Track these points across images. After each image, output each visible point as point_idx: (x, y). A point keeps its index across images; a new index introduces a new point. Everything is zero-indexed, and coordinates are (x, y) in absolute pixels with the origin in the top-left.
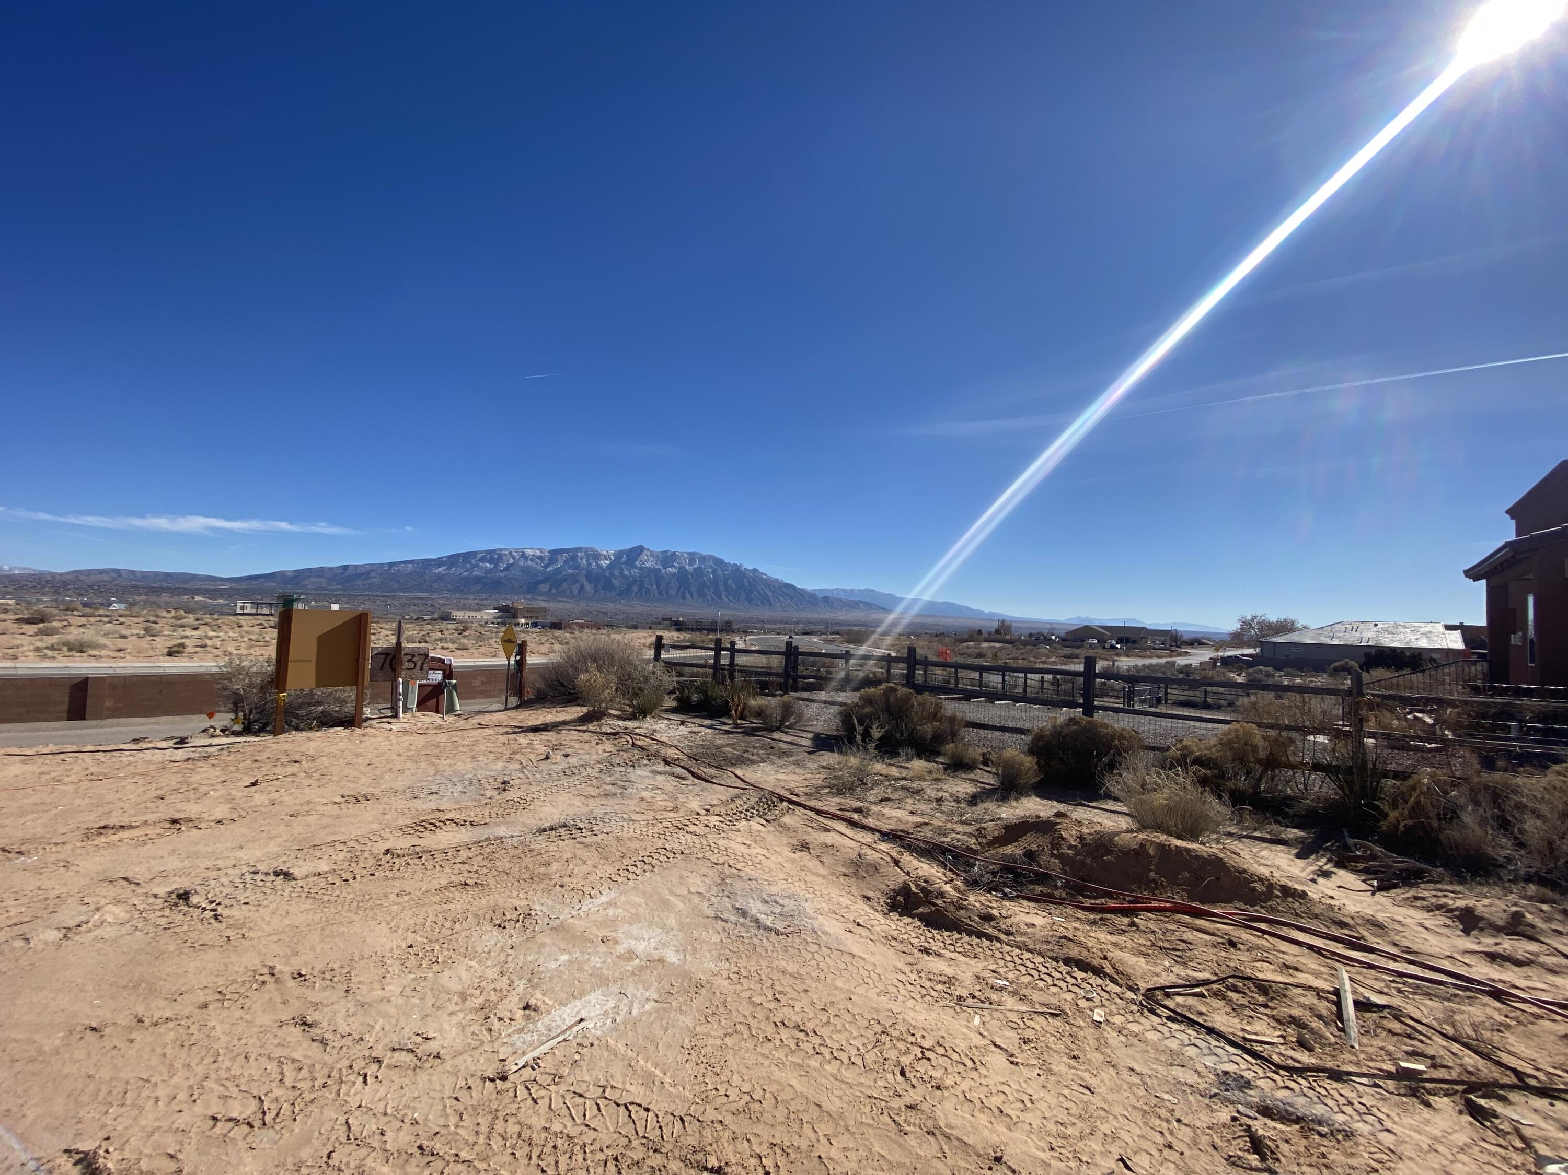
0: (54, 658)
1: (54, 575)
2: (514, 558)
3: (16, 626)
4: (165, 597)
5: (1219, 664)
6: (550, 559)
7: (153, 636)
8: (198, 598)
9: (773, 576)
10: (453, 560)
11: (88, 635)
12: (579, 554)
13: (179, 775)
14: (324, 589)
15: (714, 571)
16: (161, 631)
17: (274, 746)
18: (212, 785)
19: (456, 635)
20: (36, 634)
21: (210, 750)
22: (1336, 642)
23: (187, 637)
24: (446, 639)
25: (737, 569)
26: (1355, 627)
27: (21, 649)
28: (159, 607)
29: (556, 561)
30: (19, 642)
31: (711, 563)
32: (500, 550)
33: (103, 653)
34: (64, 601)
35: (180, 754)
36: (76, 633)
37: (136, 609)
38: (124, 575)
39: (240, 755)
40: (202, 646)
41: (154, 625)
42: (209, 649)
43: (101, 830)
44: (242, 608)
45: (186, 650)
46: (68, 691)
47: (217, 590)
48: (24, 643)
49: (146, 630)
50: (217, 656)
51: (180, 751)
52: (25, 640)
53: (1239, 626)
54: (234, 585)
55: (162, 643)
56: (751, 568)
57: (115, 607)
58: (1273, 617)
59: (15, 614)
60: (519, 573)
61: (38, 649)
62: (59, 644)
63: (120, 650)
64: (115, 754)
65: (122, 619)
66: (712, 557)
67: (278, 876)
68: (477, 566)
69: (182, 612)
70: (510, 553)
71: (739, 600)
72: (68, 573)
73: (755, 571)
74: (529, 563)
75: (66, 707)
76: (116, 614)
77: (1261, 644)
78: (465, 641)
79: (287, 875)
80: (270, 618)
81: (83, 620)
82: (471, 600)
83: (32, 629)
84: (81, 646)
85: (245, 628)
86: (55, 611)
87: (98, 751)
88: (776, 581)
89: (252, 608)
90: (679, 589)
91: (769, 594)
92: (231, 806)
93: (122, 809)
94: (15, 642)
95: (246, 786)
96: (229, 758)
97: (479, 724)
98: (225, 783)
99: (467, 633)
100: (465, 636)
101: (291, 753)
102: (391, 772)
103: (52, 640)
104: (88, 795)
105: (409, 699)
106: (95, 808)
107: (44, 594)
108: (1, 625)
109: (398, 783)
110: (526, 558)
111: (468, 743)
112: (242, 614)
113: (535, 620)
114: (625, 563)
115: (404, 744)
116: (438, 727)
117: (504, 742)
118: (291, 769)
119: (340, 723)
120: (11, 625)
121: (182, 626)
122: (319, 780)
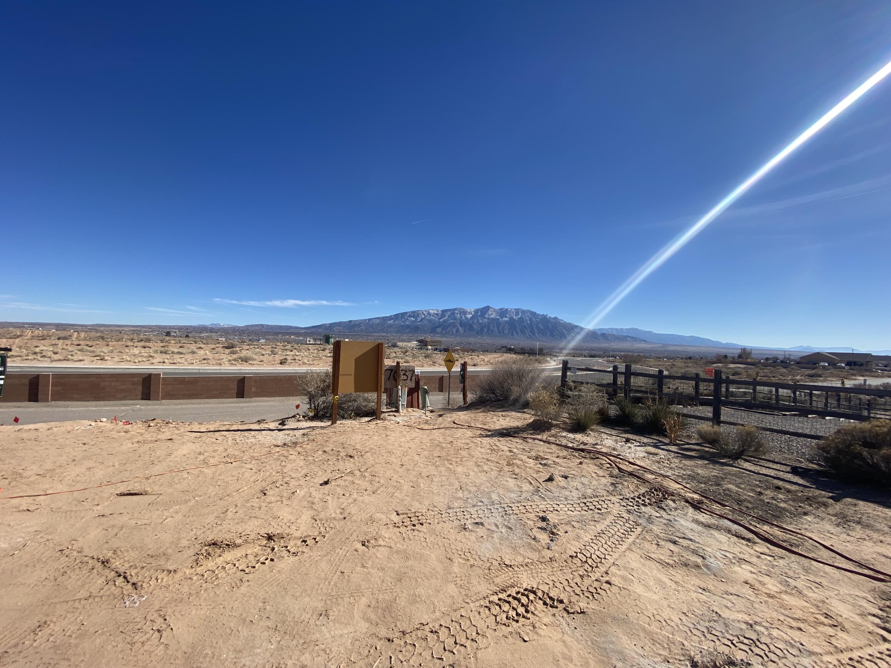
0: (236, 364)
2: (424, 315)
3: (222, 350)
4: (280, 336)
6: (442, 315)
7: (275, 354)
8: (292, 337)
9: (568, 321)
10: (397, 316)
11: (249, 354)
12: (456, 312)
13: (279, 463)
14: (342, 332)
15: (530, 319)
16: (278, 352)
17: (335, 437)
18: (298, 479)
19: (402, 354)
20: (229, 354)
21: (298, 434)
23: (288, 355)
24: (398, 357)
25: (544, 317)
27: (223, 361)
28: (278, 341)
29: (444, 316)
30: (222, 357)
31: (529, 314)
32: (418, 311)
33: (255, 362)
34: (242, 338)
36: (245, 353)
37: (269, 342)
39: (315, 444)
40: (294, 360)
41: (275, 349)
42: (297, 361)
43: (211, 549)
44: (309, 341)
45: (288, 362)
46: (237, 383)
47: (300, 333)
48: (224, 357)
49: (272, 351)
50: (300, 365)
51: (281, 433)
52: (224, 356)
54: (306, 331)
55: (278, 358)
56: (553, 316)
57: (262, 341)
59: (222, 344)
60: (427, 322)
61: (229, 361)
62: (238, 358)
63: (261, 361)
64: (246, 434)
65: (262, 347)
66: (529, 311)
68: (408, 319)
69: (286, 343)
70: (423, 312)
71: (546, 335)
72: (244, 327)
73: (556, 318)
74: (432, 317)
75: (235, 391)
76: (261, 344)
78: (407, 358)
80: (321, 346)
81: (248, 347)
82: (405, 337)
83: (227, 351)
84: (247, 359)
85: (311, 351)
86: (238, 343)
87: (239, 430)
88: (570, 324)
89: (313, 341)
90: (510, 330)
91: (565, 332)
92: (313, 514)
94: (221, 357)
95: (321, 485)
96: (308, 447)
97: (454, 423)
98: (307, 478)
99: (407, 354)
100: (406, 356)
101: (346, 446)
102: (422, 478)
103: (235, 356)
104: (219, 483)
105: (403, 400)
106: (219, 502)
107: (235, 336)
108: (217, 350)
109: (437, 499)
110: (430, 315)
111: (462, 445)
112: (309, 344)
113: (435, 347)
114: (480, 316)
115: (415, 441)
116: (426, 422)
117: (488, 446)
118: (349, 465)
119: (366, 415)
120: (220, 349)
121: (286, 350)
122: (371, 482)
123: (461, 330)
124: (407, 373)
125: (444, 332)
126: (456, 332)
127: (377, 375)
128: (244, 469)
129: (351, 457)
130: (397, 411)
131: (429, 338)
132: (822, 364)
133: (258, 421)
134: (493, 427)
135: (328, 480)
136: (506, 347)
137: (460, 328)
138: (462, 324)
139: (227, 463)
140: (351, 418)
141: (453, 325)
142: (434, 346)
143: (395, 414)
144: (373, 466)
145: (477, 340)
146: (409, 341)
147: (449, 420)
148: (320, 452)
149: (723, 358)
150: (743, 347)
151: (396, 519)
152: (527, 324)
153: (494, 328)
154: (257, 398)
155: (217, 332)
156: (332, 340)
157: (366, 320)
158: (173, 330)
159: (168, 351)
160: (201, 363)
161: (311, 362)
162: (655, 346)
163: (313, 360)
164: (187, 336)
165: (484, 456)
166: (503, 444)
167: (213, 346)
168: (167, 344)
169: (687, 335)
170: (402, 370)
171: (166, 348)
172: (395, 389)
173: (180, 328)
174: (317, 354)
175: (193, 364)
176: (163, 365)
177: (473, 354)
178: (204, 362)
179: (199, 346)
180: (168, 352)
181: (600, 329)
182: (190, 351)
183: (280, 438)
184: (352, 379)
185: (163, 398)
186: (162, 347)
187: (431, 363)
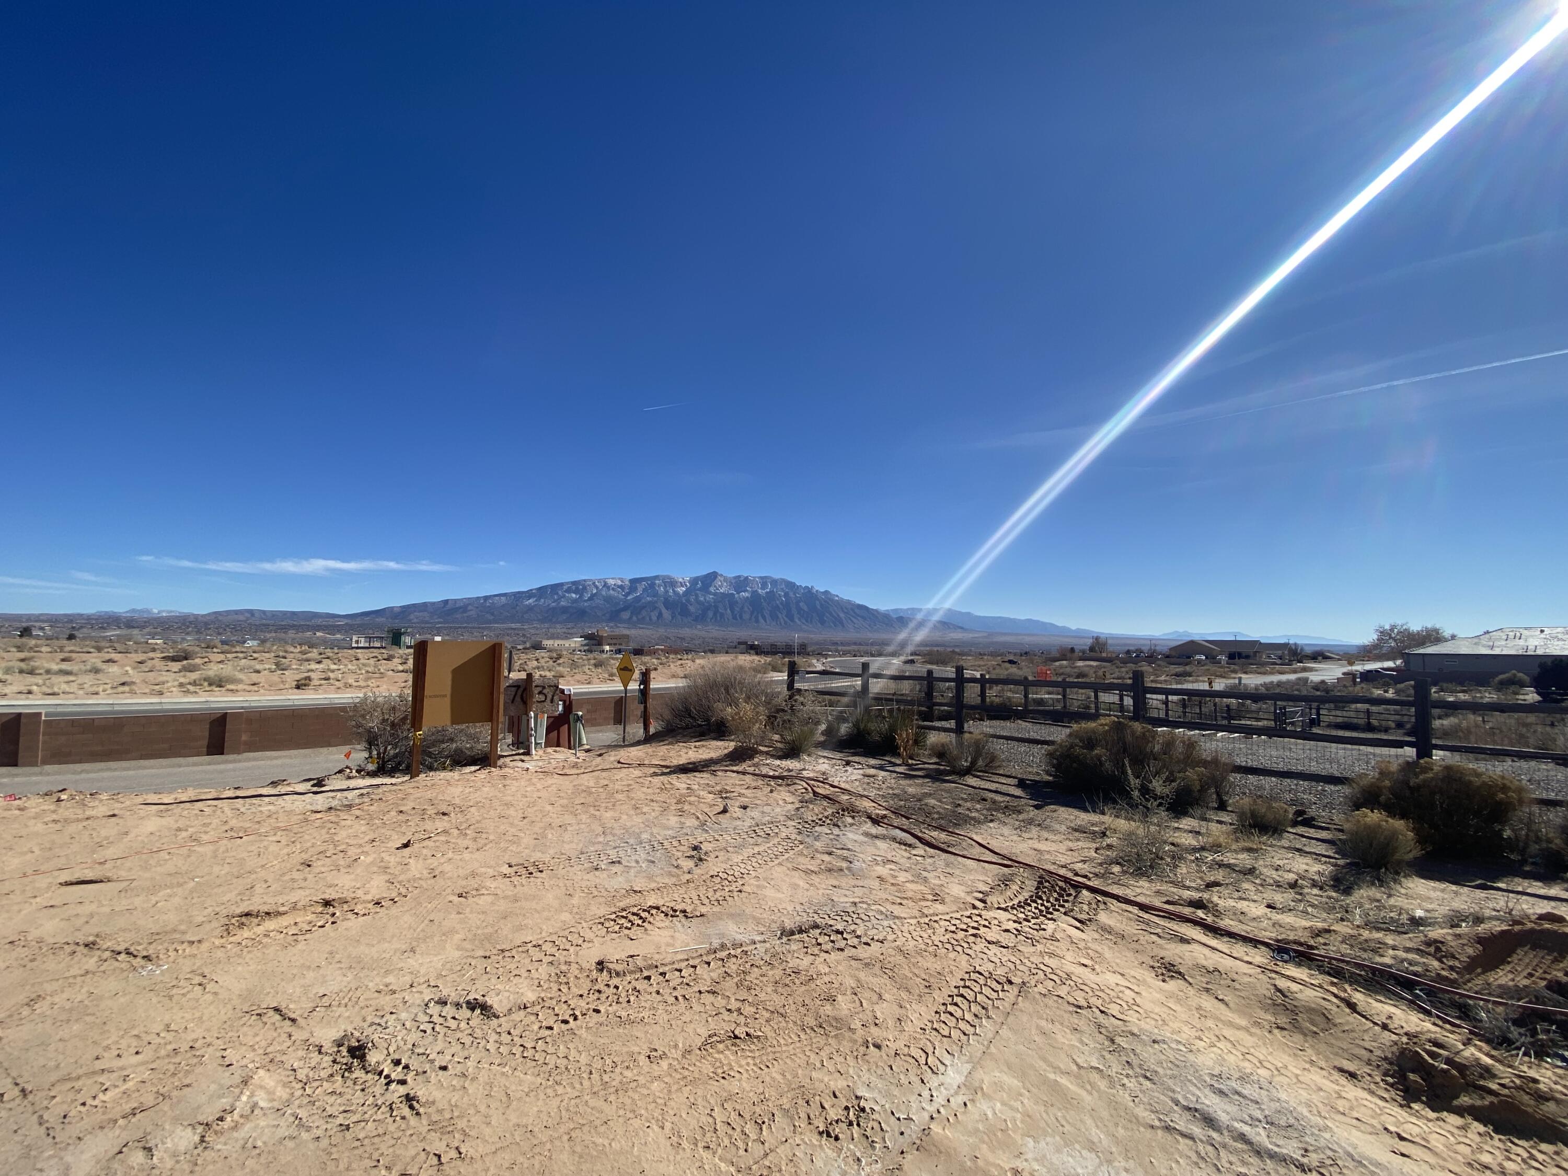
0: (196, 692)
1: (196, 616)
2: (597, 587)
3: (163, 663)
4: (291, 634)
5: (1358, 680)
6: (630, 588)
7: (283, 670)
8: (318, 634)
9: (846, 597)
10: (541, 592)
11: (227, 670)
12: (657, 582)
13: (324, 831)
14: (427, 622)
15: (786, 595)
16: (290, 666)
17: (417, 794)
18: (361, 846)
19: (551, 662)
20: (180, 671)
21: (351, 795)
22: (1497, 651)
23: (312, 670)
24: (543, 667)
25: (809, 590)
26: (1518, 634)
27: (166, 685)
28: (286, 643)
29: (636, 589)
30: (164, 679)
31: (783, 586)
32: (585, 581)
33: (240, 687)
34: (205, 639)
35: (320, 801)
36: (215, 668)
37: (268, 645)
38: (257, 615)
39: (383, 804)
40: (325, 679)
41: (283, 660)
42: (331, 681)
43: (244, 919)
44: (357, 642)
45: (312, 683)
46: (208, 726)
47: (335, 626)
48: (169, 679)
49: (277, 664)
50: (339, 688)
51: (319, 796)
52: (169, 677)
53: (1375, 637)
54: (349, 621)
55: (291, 676)
56: (822, 590)
57: (250, 643)
58: (1416, 626)
59: (162, 652)
60: (602, 602)
61: (181, 685)
62: (200, 680)
63: (254, 684)
64: (254, 800)
65: (255, 655)
66: (783, 580)
67: (473, 1009)
68: (564, 596)
69: (306, 647)
70: (594, 583)
71: (811, 622)
72: (209, 614)
73: (826, 592)
74: (611, 592)
75: (205, 742)
76: (250, 650)
77: (1404, 656)
78: (561, 669)
79: (483, 1008)
80: (383, 651)
81: (222, 657)
82: (559, 629)
83: (176, 666)
84: (220, 680)
85: (362, 661)
86: (197, 649)
87: (237, 797)
88: (849, 602)
89: (366, 642)
90: (752, 613)
91: (842, 615)
92: (387, 877)
93: (266, 881)
94: (161, 679)
95: (398, 849)
96: (372, 808)
97: (619, 762)
98: (374, 844)
99: (561, 661)
100: (559, 664)
101: (436, 802)
102: (552, 828)
103: (194, 676)
104: (228, 861)
105: (539, 733)
106: (235, 880)
107: (188, 634)
108: (150, 663)
109: (567, 846)
110: (608, 588)
111: (620, 788)
112: (358, 648)
113: (618, 647)
114: (700, 589)
115: (550, 789)
116: (575, 766)
117: (659, 785)
118: (441, 824)
119: (472, 761)
120: (158, 663)
121: (308, 660)
122: (475, 840)
123: (666, 614)
124: (545, 691)
125: (634, 618)
126: (658, 618)
127: (492, 694)
128: (266, 843)
129: (444, 814)
130: (528, 753)
131: (606, 630)
132: (1198, 657)
133: (272, 783)
134: (675, 762)
135: (409, 841)
136: (745, 643)
137: (664, 611)
138: (668, 604)
139: (232, 838)
140: (444, 769)
141: (653, 606)
142: (615, 644)
143: (522, 757)
144: (478, 822)
145: (696, 632)
146: (567, 636)
147: (612, 759)
148: (393, 813)
149: (1068, 653)
150: (1095, 635)
151: (506, 870)
152: (782, 603)
153: (726, 610)
154: (251, 755)
155: (141, 627)
156: (407, 640)
157: (478, 598)
158: (37, 624)
159: (37, 668)
160: (115, 691)
161: (362, 683)
162: (976, 635)
163: (367, 679)
164: (71, 637)
165: (648, 797)
166: (681, 782)
167: (141, 657)
168: (33, 654)
169: (1023, 618)
170: (536, 686)
171: (32, 663)
172: (524, 717)
173: (54, 620)
174: (375, 667)
175: (97, 694)
176: (27, 699)
177: (685, 657)
178: (121, 689)
179: (107, 656)
180: (37, 672)
181: (896, 610)
182: (88, 667)
183: (320, 802)
184: (446, 703)
185: (45, 762)
186: (22, 660)
187: (606, 676)
